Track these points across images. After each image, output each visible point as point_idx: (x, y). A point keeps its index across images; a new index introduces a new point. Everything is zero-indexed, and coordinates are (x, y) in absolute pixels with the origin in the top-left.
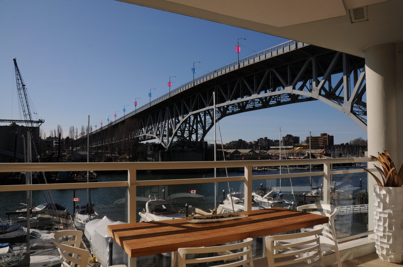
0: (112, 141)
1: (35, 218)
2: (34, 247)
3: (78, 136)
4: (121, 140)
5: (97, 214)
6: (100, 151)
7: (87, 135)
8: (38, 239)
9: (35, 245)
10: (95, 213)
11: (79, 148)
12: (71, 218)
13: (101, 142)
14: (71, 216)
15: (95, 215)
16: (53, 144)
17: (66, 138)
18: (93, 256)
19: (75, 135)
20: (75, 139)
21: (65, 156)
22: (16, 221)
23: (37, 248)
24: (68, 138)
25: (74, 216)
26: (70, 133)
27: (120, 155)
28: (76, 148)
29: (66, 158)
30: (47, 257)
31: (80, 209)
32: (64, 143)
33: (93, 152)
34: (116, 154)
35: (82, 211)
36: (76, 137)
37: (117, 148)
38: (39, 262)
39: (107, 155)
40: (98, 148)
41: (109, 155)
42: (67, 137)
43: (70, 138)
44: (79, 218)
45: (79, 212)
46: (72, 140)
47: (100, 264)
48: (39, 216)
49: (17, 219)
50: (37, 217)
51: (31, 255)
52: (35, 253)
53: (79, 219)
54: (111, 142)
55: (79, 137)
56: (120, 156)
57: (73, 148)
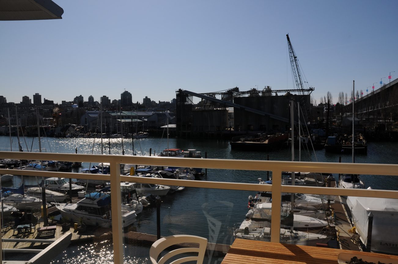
1: (303, 180)
2: (299, 206)
3: (348, 102)
5: (362, 183)
6: (371, 117)
8: (303, 200)
9: (300, 205)
10: (361, 182)
11: (349, 113)
12: (336, 184)
13: (373, 107)
14: (336, 182)
15: (360, 184)
16: (323, 111)
17: (336, 104)
18: (353, 226)
19: (345, 101)
20: (345, 104)
21: (335, 122)
22: (288, 181)
23: (301, 208)
24: (338, 104)
25: (338, 183)
26: (339, 99)
27: (395, 121)
28: (346, 114)
29: (336, 124)
30: (309, 219)
31: (345, 177)
32: (335, 109)
33: (364, 118)
34: (390, 120)
35: (346, 179)
36: (346, 103)
37: (391, 114)
38: (302, 221)
39: (379, 121)
40: (370, 114)
41: (381, 121)
42: (337, 103)
43: (340, 104)
44: (343, 185)
45: (343, 179)
46: (342, 105)
47: (359, 236)
48: (306, 179)
49: (288, 179)
50: (305, 179)
51: (294, 213)
52: (300, 212)
53: (343, 186)
54: (385, 106)
56: (395, 122)
57: (343, 114)
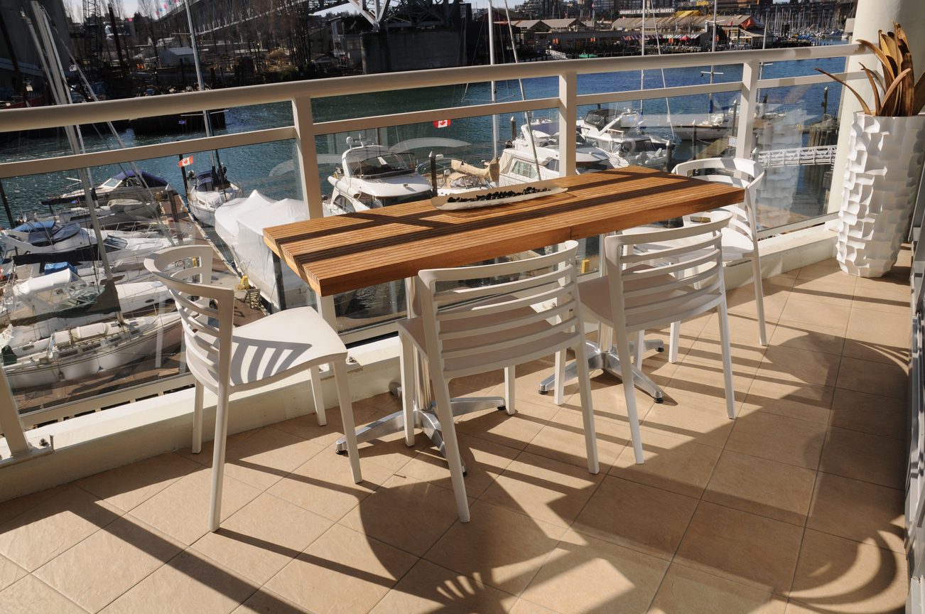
0: (245, 16)
1: (106, 208)
2: (119, 266)
3: (161, 10)
4: (267, 13)
5: (236, 188)
6: (220, 43)
7: (184, 5)
8: (123, 250)
9: (119, 263)
10: (232, 185)
11: (170, 39)
12: (182, 201)
13: (219, 21)
14: (180, 197)
15: (232, 191)
16: (105, 35)
17: (132, 16)
18: (241, 277)
19: (154, 7)
20: (156, 17)
21: (140, 61)
22: (68, 218)
23: (123, 269)
24: (137, 16)
25: (186, 197)
26: (140, 4)
27: (269, 49)
28: (164, 41)
29: (145, 66)
30: (150, 286)
31: (198, 181)
32: (133, 30)
33: (206, 48)
34: (258, 48)
35: (202, 185)
36: (158, 13)
37: (259, 34)
38: (137, 295)
39: (238, 52)
40: (216, 36)
41: (242, 51)
42: (135, 15)
43: (143, 15)
44: (199, 199)
45: (196, 187)
46: (150, 20)
47: (258, 291)
48: (114, 202)
49: (70, 213)
50: (110, 205)
51: (115, 283)
52: (124, 279)
53: (200, 202)
54: (244, 18)
55: (164, 13)
56: (269, 52)
57: (155, 42)
